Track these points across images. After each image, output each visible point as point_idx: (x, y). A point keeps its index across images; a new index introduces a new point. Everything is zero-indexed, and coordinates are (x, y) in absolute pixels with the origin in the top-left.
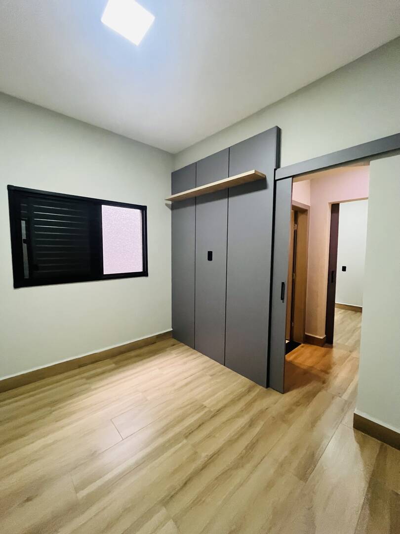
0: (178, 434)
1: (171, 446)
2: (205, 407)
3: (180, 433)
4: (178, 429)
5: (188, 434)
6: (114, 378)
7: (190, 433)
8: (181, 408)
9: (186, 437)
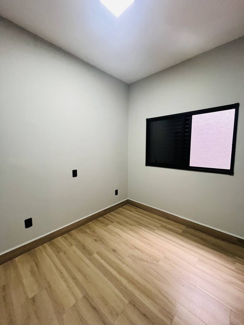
0: (132, 294)
1: (121, 290)
2: (172, 320)
3: (133, 295)
4: (137, 294)
5: (134, 303)
6: (169, 237)
7: (134, 305)
8: (160, 291)
9: (130, 303)
